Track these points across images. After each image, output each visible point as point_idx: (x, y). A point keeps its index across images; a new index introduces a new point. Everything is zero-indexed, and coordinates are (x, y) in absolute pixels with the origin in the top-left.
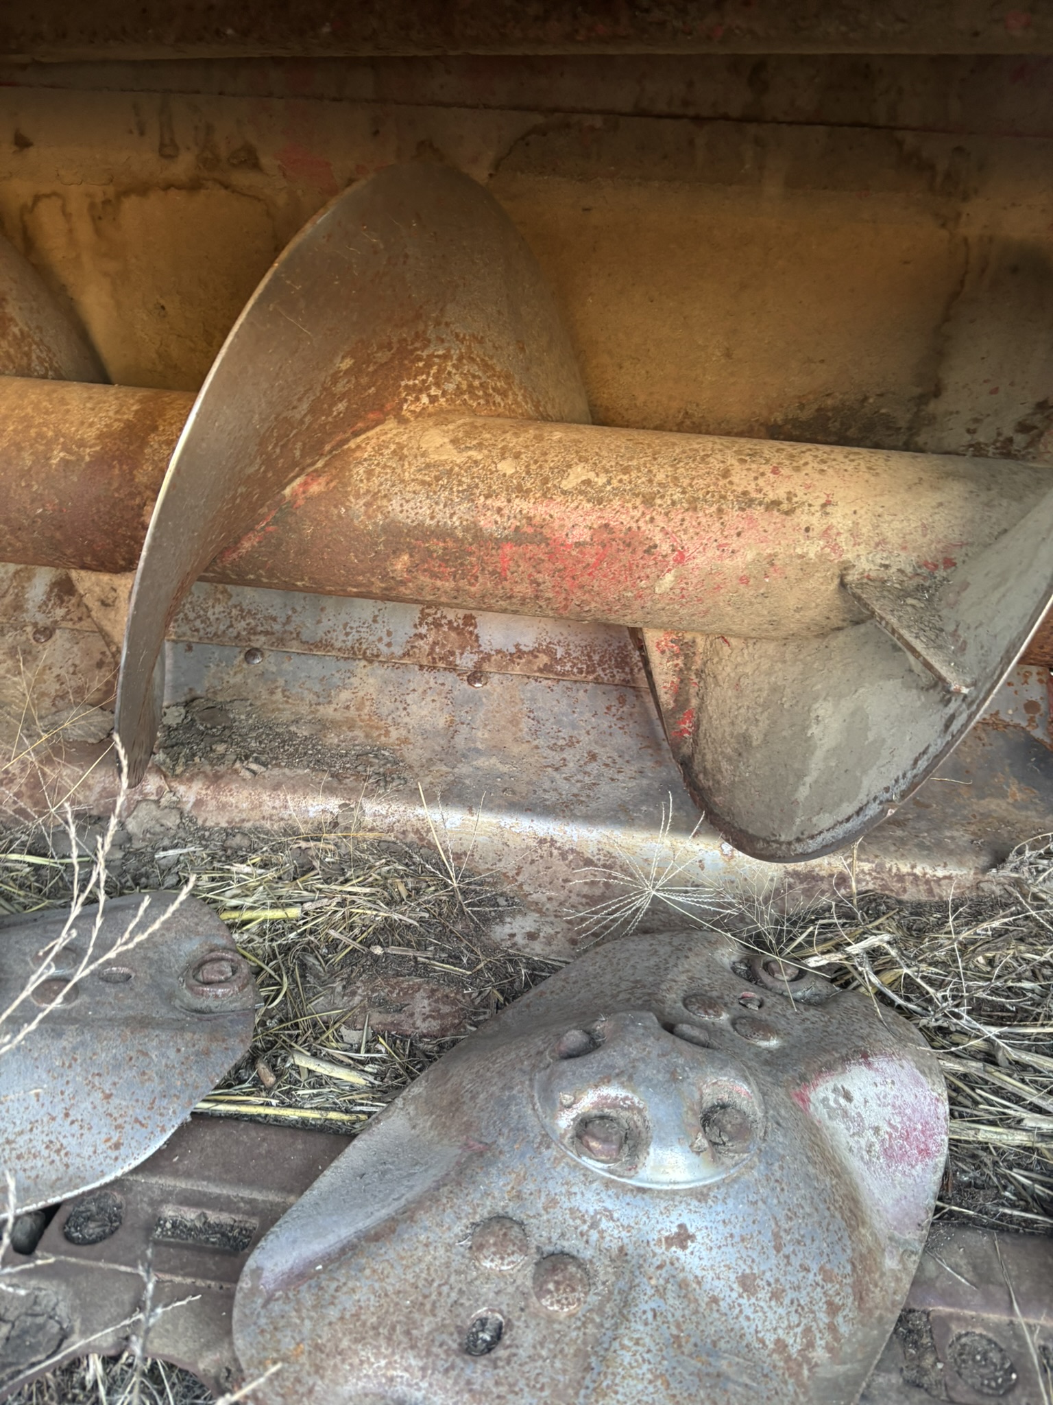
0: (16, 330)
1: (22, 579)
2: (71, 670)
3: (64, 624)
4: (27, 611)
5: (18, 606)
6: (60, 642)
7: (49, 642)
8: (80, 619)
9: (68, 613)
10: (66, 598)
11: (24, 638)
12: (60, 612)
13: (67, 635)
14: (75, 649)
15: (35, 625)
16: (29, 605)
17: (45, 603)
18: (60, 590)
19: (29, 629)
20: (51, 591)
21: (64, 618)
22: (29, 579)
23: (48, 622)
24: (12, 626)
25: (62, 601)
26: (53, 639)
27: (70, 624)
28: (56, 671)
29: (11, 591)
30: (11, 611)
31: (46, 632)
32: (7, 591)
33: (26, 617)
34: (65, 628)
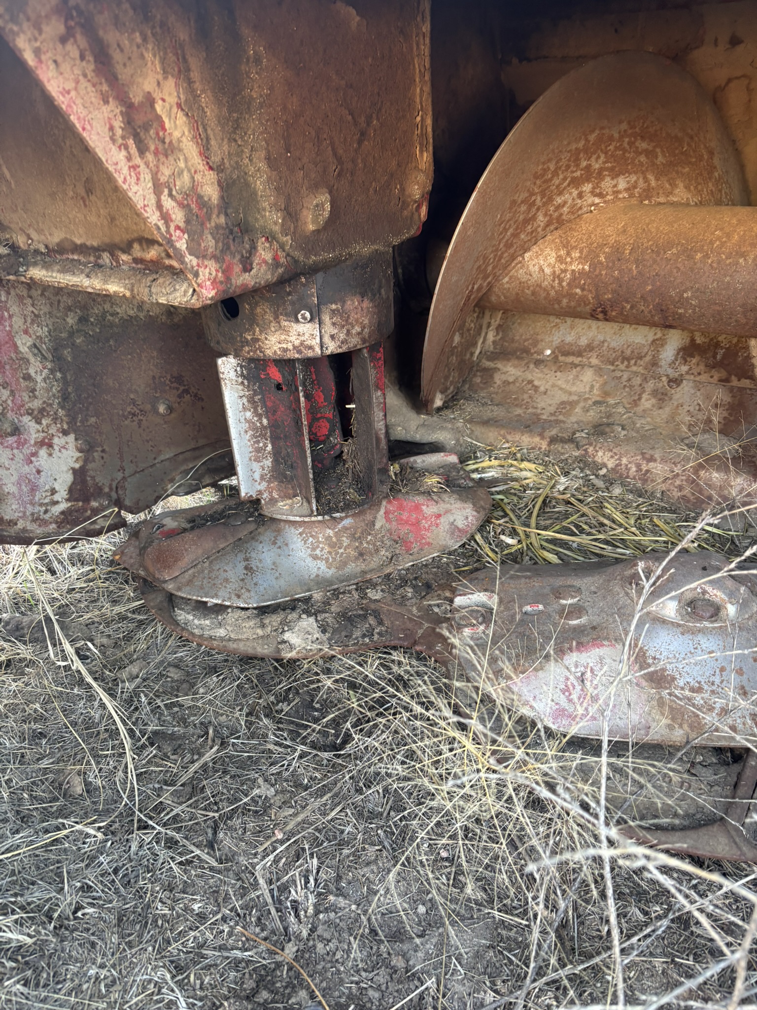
0: (716, 174)
1: (657, 344)
2: (697, 408)
3: (687, 377)
4: (661, 367)
5: (655, 363)
6: (686, 389)
7: (679, 389)
8: (699, 374)
9: (690, 369)
10: (688, 359)
11: (661, 385)
12: (684, 368)
13: (691, 384)
14: (698, 393)
15: (667, 376)
16: (663, 363)
17: (673, 362)
18: (684, 354)
19: (664, 379)
20: (678, 354)
21: (687, 373)
22: (662, 345)
23: (676, 375)
24: (652, 376)
25: (686, 361)
26: (682, 386)
27: (692, 377)
28: (686, 408)
29: (650, 353)
30: (649, 366)
31: (675, 382)
32: (647, 353)
33: (661, 371)
34: (689, 380)
